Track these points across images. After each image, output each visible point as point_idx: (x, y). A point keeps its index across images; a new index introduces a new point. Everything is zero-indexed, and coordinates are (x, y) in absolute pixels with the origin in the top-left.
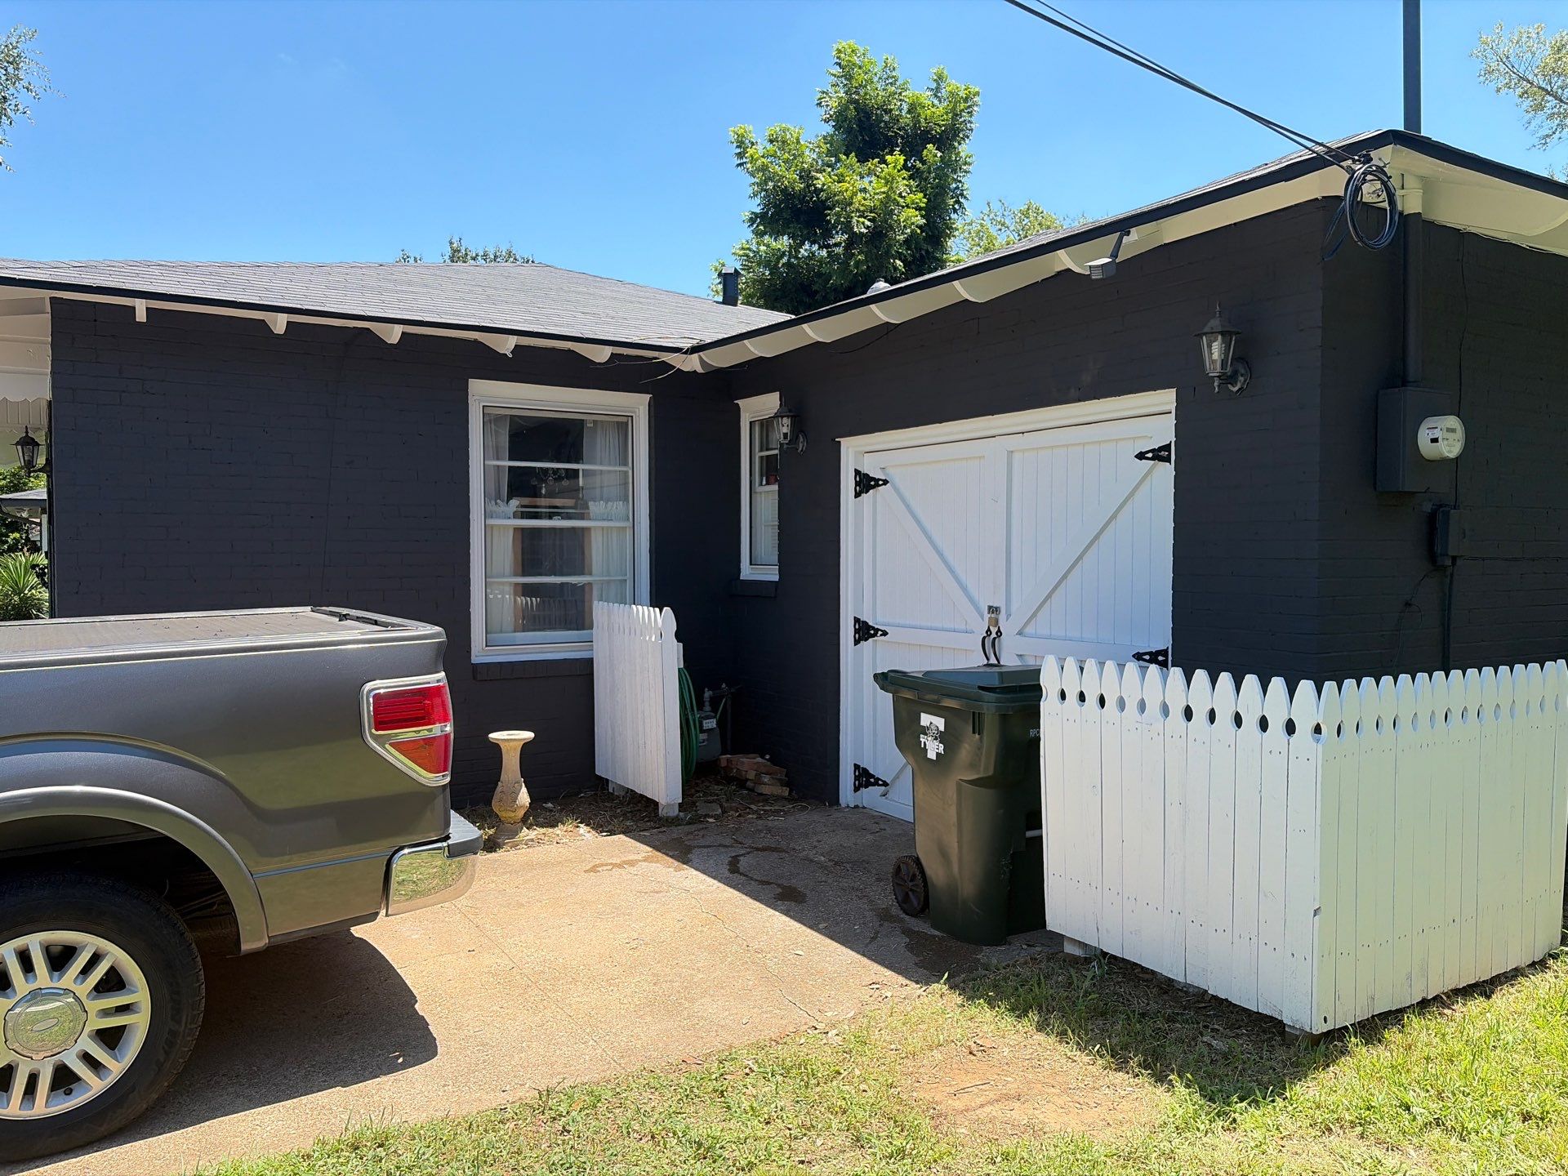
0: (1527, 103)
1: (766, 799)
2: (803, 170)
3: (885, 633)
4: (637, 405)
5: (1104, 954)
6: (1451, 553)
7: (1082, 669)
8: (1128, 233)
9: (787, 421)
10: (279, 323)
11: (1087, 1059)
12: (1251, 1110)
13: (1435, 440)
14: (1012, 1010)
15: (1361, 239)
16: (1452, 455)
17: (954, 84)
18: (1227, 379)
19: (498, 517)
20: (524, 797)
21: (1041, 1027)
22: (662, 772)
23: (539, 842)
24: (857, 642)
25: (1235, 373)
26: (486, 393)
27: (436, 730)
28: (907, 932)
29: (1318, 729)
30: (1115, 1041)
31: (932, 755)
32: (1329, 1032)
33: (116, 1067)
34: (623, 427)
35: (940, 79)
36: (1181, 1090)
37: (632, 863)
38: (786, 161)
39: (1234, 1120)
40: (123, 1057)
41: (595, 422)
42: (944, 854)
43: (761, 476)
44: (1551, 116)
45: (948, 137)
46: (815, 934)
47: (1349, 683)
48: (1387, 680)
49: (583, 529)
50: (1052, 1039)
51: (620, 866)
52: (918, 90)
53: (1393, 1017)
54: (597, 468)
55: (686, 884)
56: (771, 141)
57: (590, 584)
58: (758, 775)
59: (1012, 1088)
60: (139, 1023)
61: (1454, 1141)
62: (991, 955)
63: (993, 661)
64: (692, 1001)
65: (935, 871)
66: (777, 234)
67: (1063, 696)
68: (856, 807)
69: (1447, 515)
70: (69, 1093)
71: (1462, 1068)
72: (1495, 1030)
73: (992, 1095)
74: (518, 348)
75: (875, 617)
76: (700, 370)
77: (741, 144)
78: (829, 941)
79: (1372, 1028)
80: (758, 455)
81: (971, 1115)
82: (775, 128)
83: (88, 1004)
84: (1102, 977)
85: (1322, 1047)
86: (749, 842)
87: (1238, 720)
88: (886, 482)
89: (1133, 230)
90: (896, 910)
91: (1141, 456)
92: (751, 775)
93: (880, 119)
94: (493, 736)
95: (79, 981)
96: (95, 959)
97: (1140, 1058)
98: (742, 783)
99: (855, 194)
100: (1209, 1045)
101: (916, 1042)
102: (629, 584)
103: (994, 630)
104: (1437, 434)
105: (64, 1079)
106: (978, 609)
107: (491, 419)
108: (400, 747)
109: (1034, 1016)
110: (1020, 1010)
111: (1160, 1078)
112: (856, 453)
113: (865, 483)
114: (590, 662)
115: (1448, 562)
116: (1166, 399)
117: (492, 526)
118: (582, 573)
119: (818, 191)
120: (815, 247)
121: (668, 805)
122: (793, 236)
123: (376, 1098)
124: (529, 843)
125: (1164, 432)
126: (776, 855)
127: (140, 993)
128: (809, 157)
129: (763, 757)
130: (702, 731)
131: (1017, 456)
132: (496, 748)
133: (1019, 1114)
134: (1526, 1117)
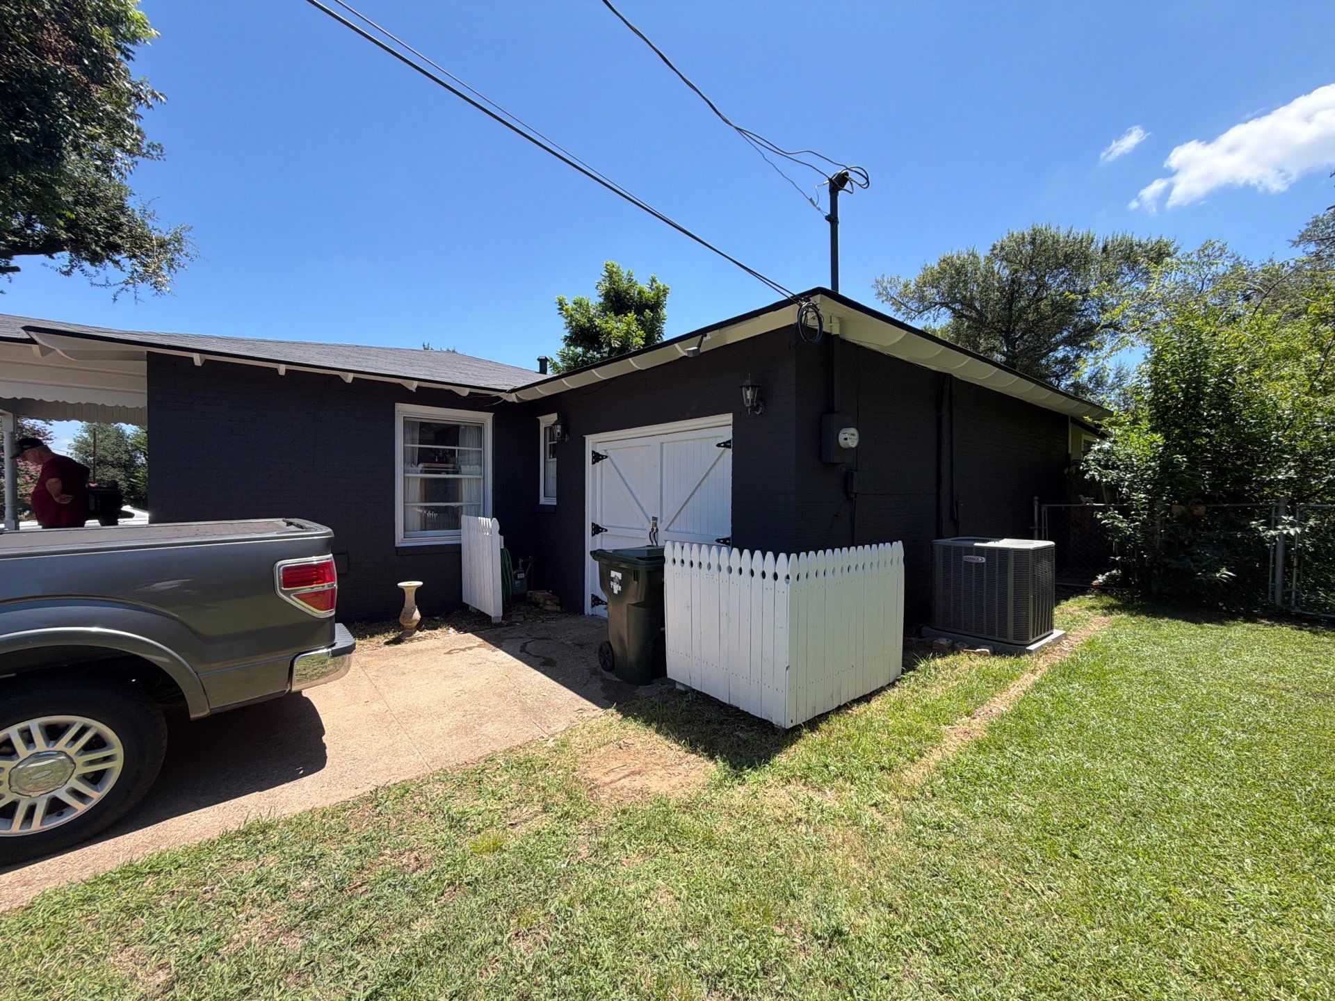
0: (894, 308)
1: (548, 612)
2: (589, 318)
3: (606, 530)
4: (487, 418)
5: (694, 690)
6: (855, 491)
7: (683, 547)
8: (706, 336)
9: (559, 427)
10: (282, 369)
11: (679, 748)
12: (753, 772)
13: (846, 439)
14: (645, 722)
15: (806, 338)
16: (853, 446)
17: (660, 283)
18: (755, 408)
19: (412, 473)
20: (417, 615)
21: (658, 731)
22: (492, 600)
23: (425, 638)
24: (593, 535)
25: (758, 405)
26: (404, 410)
27: (326, 586)
28: (603, 680)
29: (788, 577)
30: (693, 737)
31: (616, 592)
32: (794, 727)
33: (96, 796)
34: (480, 428)
35: (653, 280)
36: (721, 763)
37: (470, 648)
38: (582, 313)
39: (744, 779)
40: (102, 789)
41: (465, 426)
42: (621, 640)
43: (550, 453)
44: (903, 314)
45: (656, 306)
46: (556, 683)
47: (803, 554)
48: (821, 552)
49: (458, 479)
50: (662, 738)
51: (464, 650)
52: (643, 284)
53: (824, 717)
54: (465, 447)
55: (496, 658)
56: (575, 304)
57: (462, 507)
58: (545, 601)
59: (637, 768)
60: (117, 766)
61: (848, 784)
62: (643, 691)
63: (655, 544)
64: (481, 725)
65: (616, 648)
66: (576, 346)
67: (674, 561)
68: (593, 615)
69: (852, 474)
70: (60, 814)
71: (854, 743)
72: (870, 721)
73: (626, 772)
74: (418, 388)
75: (602, 522)
76: (516, 401)
77: (560, 304)
78: (562, 687)
79: (813, 724)
80: (548, 443)
81: (613, 786)
82: (576, 298)
83: (76, 759)
84: (692, 701)
85: (790, 735)
86: (534, 635)
87: (752, 573)
88: (606, 457)
89: (708, 334)
90: (600, 669)
91: (719, 445)
92: (542, 601)
93: (625, 297)
94: (400, 584)
95: (69, 745)
96: (84, 730)
97: (703, 747)
98: (537, 604)
99: (612, 330)
100: (738, 736)
101: (592, 744)
102: (482, 506)
103: (655, 529)
104: (847, 436)
105: (56, 807)
106: (647, 517)
107: (408, 424)
108: (300, 597)
109: (654, 725)
110: (648, 723)
111: (712, 757)
112: (593, 443)
113: (597, 457)
114: (460, 545)
115: (853, 496)
116: (728, 418)
117: (409, 477)
118: (458, 501)
119: (596, 327)
120: (595, 353)
121: (495, 617)
122: (584, 347)
123: (278, 797)
124: (419, 639)
125: (727, 434)
126: (546, 641)
127: (117, 749)
128: (592, 312)
129: (548, 591)
130: (517, 580)
131: (664, 445)
132: (402, 590)
133: (638, 783)
134: (882, 768)
